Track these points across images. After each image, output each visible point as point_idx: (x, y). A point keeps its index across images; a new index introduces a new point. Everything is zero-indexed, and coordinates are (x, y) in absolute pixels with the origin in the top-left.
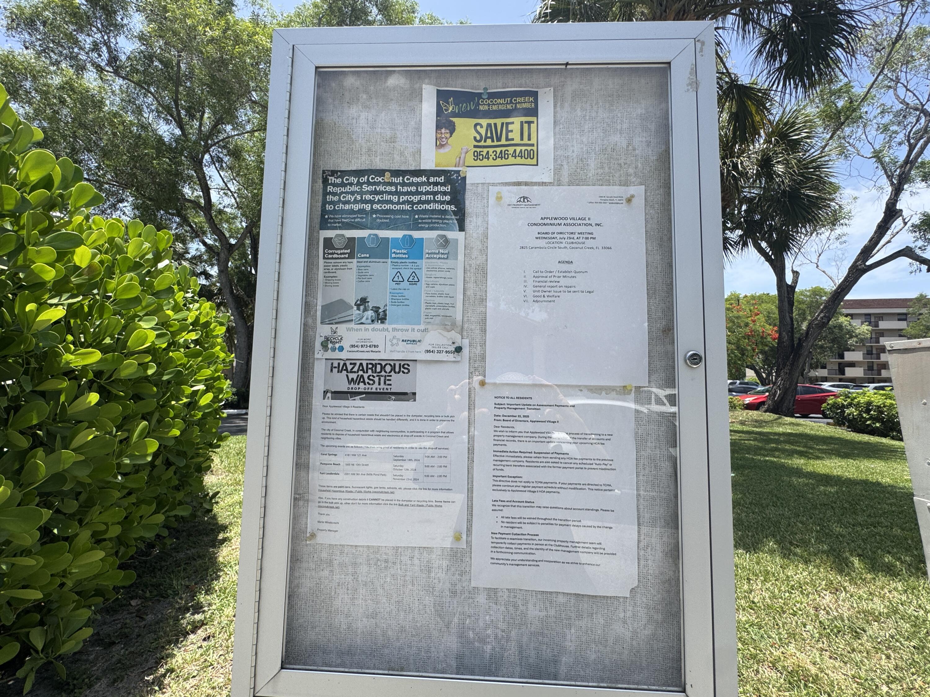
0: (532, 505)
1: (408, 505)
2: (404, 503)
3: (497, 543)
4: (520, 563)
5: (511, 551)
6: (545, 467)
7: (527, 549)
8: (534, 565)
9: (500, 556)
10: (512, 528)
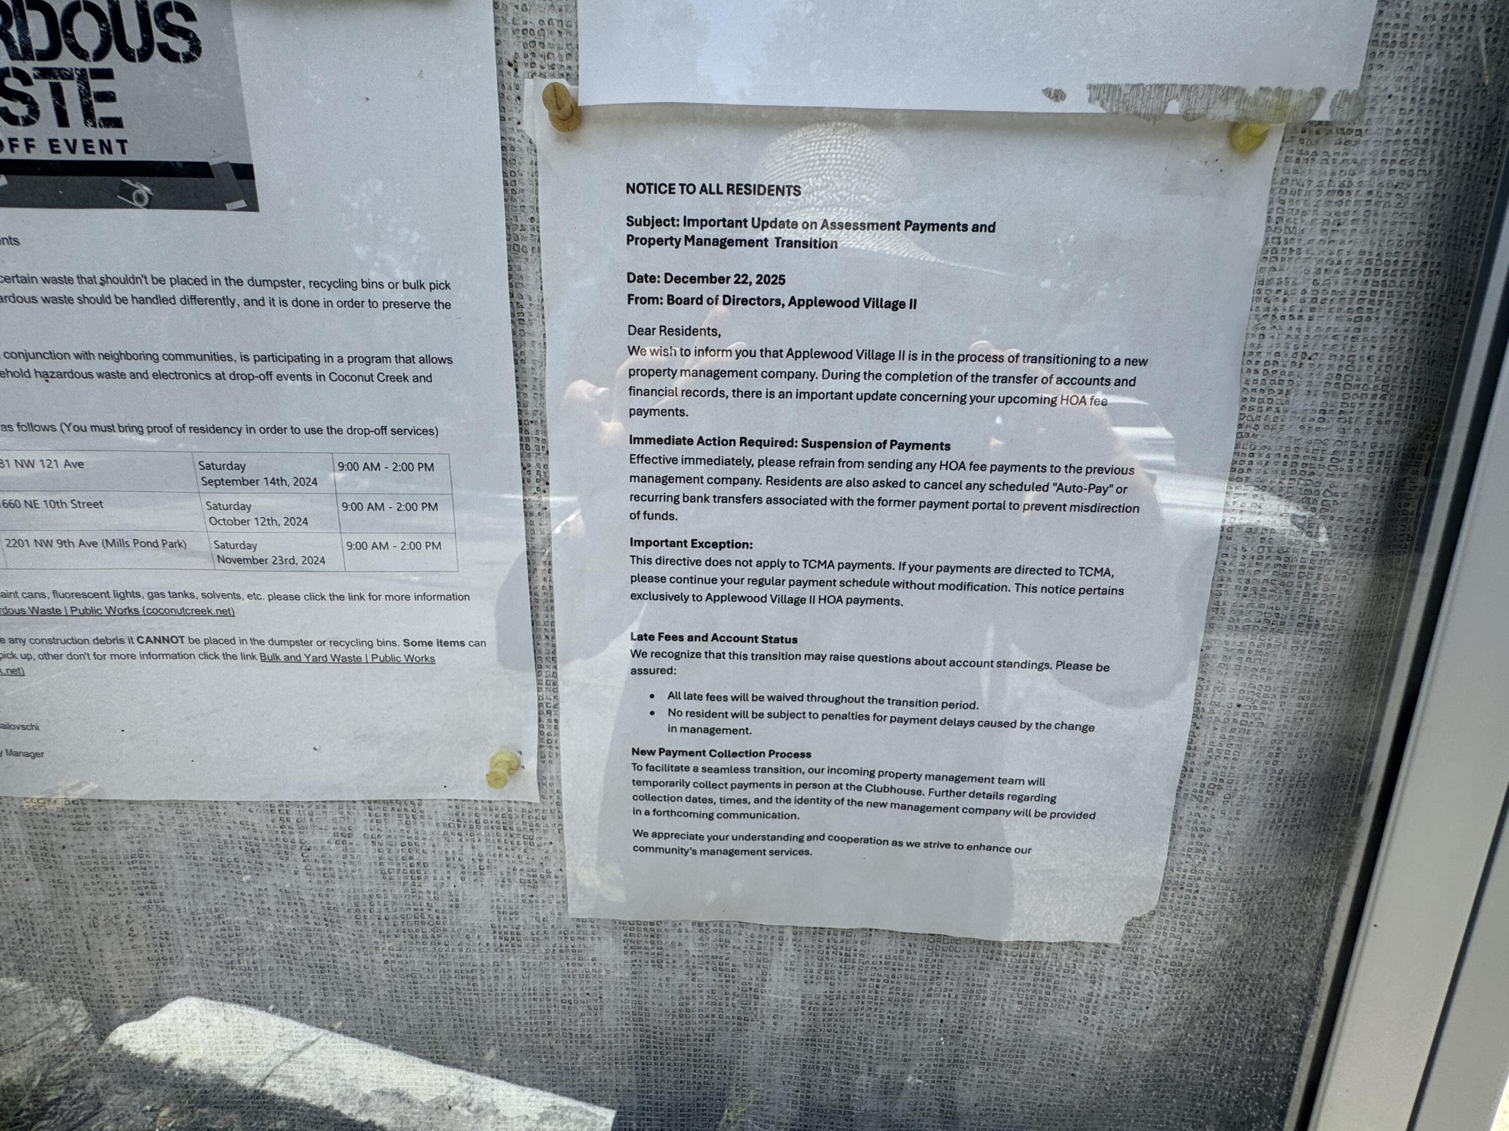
0: (791, 649)
1: (298, 660)
2: (283, 651)
3: (654, 784)
4: (742, 845)
5: (707, 808)
6: (848, 501)
7: (769, 801)
8: (792, 852)
9: (666, 825)
10: (712, 732)
